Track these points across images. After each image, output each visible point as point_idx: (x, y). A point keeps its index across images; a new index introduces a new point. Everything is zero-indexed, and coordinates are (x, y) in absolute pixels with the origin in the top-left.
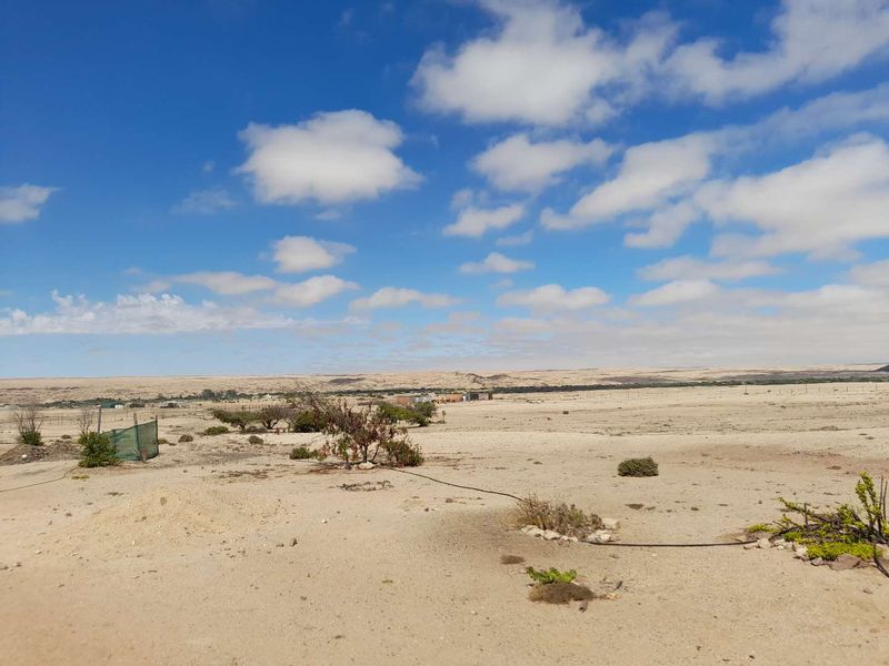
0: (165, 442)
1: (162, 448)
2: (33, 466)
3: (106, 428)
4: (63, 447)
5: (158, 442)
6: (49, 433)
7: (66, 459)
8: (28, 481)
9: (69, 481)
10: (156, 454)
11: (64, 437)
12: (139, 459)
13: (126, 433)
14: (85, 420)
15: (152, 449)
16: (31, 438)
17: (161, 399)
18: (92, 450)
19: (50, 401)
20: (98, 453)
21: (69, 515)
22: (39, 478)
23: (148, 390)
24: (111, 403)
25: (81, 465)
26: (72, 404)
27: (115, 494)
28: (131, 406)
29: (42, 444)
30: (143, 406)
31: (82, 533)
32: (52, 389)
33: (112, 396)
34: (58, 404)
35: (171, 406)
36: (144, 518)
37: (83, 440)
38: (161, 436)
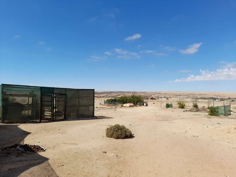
0: (232, 111)
1: (232, 113)
2: (197, 113)
3: (215, 106)
4: (204, 109)
5: (230, 111)
6: (200, 105)
7: (204, 112)
8: (196, 116)
9: (206, 118)
10: (230, 114)
11: (203, 107)
12: (225, 115)
13: (221, 108)
14: (209, 103)
15: (229, 113)
16: (196, 106)
17: (230, 98)
18: (212, 111)
19: (199, 97)
20: (213, 112)
21: (207, 127)
22: (199, 116)
23: (226, 96)
24: (215, 99)
25: (209, 115)
26: (205, 98)
27: (219, 124)
28: (221, 100)
29: (198, 108)
30: (224, 100)
31: (212, 132)
32: (200, 94)
33: (215, 97)
34: (201, 98)
35: (233, 101)
36: (229, 132)
37: (209, 108)
38: (231, 109)
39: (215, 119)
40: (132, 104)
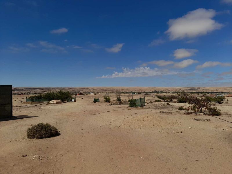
0: (146, 103)
1: (146, 104)
2: (120, 106)
3: (134, 98)
4: (125, 102)
5: (145, 103)
6: (123, 99)
7: (126, 105)
8: (119, 109)
9: (127, 110)
10: (145, 105)
11: (125, 100)
12: (141, 106)
13: (138, 100)
14: (129, 96)
15: (144, 104)
16: (119, 100)
17: (145, 92)
18: (131, 103)
19: (122, 92)
20: (133, 104)
21: (128, 117)
22: (121, 108)
23: (142, 90)
24: (134, 93)
25: (129, 107)
26: (126, 93)
27: (136, 114)
28: (138, 94)
29: (121, 101)
30: (141, 94)
31: (131, 122)
32: (123, 89)
33: (134, 91)
34: (123, 93)
35: (147, 94)
36: (144, 120)
37: (129, 101)
38: (146, 101)
39: (134, 110)
40: (59, 101)
